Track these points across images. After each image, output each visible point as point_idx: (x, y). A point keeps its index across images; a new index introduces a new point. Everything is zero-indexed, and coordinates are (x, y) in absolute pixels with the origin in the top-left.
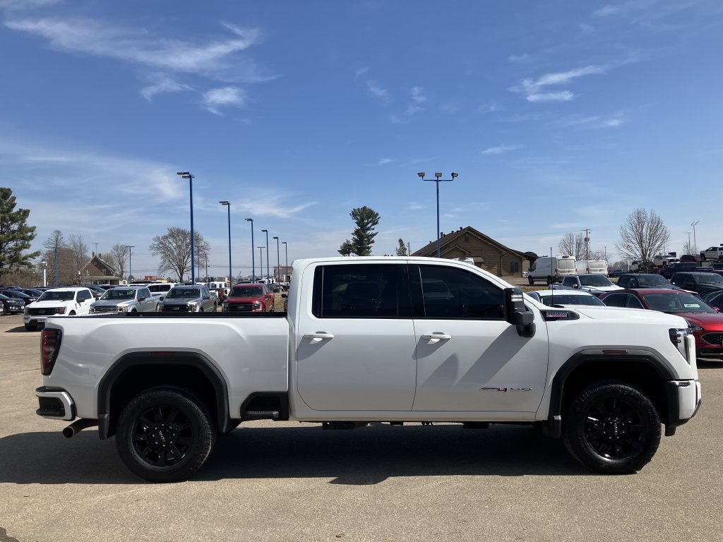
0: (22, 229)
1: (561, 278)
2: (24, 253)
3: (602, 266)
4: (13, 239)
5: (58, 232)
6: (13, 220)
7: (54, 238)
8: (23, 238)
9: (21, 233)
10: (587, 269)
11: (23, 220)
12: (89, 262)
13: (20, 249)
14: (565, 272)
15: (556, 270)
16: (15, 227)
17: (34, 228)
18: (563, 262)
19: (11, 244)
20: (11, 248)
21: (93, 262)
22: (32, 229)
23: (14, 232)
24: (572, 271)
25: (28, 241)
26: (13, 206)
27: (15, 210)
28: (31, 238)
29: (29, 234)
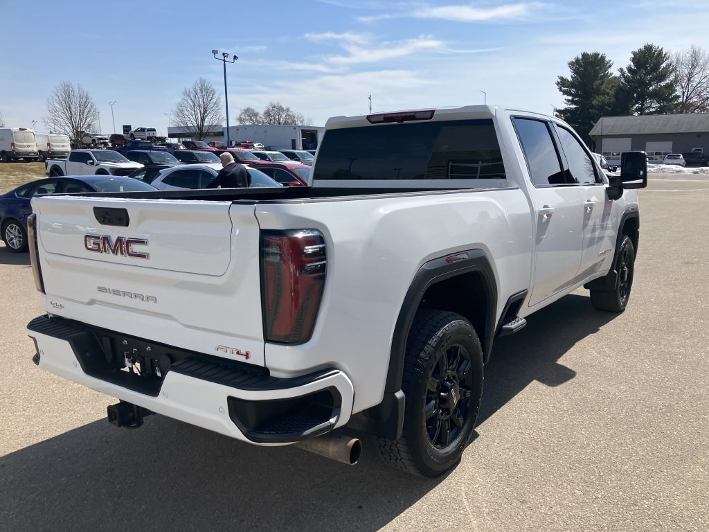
1: (19, 153)
3: (63, 141)
10: (49, 144)
14: (23, 146)
15: (13, 144)
18: (21, 134)
24: (32, 146)
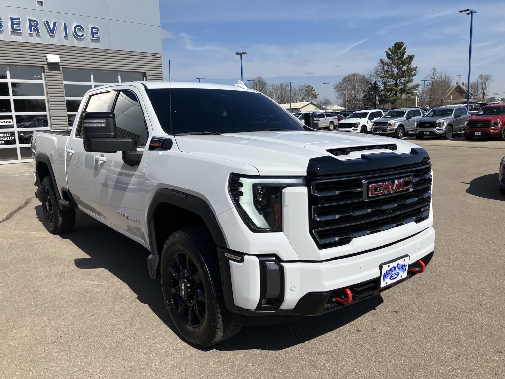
0: (409, 70)
2: (410, 85)
4: (402, 77)
5: (435, 69)
6: (404, 63)
7: (432, 74)
8: (409, 76)
9: (409, 73)
11: (409, 63)
12: (453, 90)
13: (407, 83)
16: (405, 68)
17: (416, 67)
19: (402, 80)
20: (402, 83)
21: (456, 89)
22: (415, 69)
23: (404, 71)
25: (412, 76)
26: (404, 54)
27: (406, 56)
28: (414, 75)
29: (413, 72)
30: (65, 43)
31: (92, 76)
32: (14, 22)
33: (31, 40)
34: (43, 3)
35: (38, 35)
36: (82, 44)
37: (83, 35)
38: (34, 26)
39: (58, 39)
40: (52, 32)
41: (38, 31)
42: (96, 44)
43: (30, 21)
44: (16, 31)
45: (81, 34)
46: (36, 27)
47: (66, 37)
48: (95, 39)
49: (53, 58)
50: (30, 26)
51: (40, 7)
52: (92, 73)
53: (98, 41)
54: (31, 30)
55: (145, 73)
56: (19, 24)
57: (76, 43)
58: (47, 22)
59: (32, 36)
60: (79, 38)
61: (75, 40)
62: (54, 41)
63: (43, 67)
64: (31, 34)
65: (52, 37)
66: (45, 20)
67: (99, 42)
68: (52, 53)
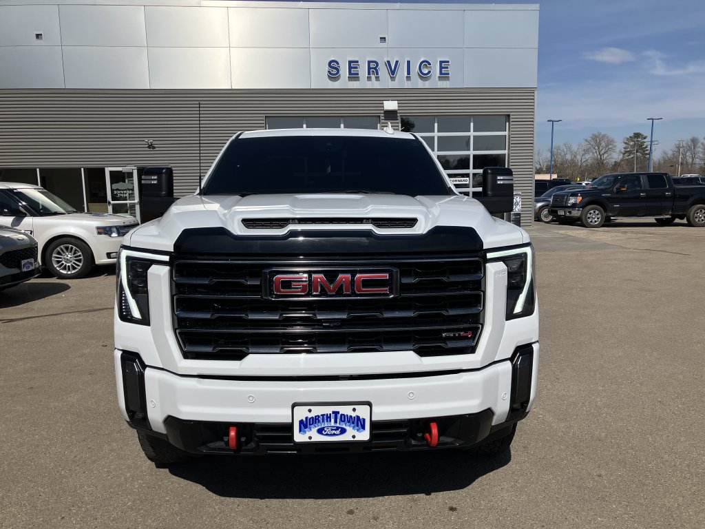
30: (408, 85)
31: (436, 125)
32: (353, 65)
33: (369, 85)
34: (387, 39)
35: (377, 79)
36: (427, 84)
37: (429, 72)
38: (373, 68)
39: (400, 82)
40: (393, 72)
41: (377, 74)
42: (445, 82)
43: (369, 62)
44: (354, 76)
45: (426, 72)
46: (375, 68)
47: (408, 78)
48: (444, 76)
49: (391, 105)
50: (369, 68)
51: (383, 45)
52: (436, 120)
53: (447, 79)
54: (369, 74)
55: (509, 116)
56: (357, 68)
57: (421, 84)
58: (389, 62)
59: (371, 80)
60: (424, 77)
61: (419, 80)
62: (395, 85)
63: (379, 116)
64: (369, 79)
65: (393, 79)
66: (386, 60)
67: (449, 80)
68: (390, 98)
